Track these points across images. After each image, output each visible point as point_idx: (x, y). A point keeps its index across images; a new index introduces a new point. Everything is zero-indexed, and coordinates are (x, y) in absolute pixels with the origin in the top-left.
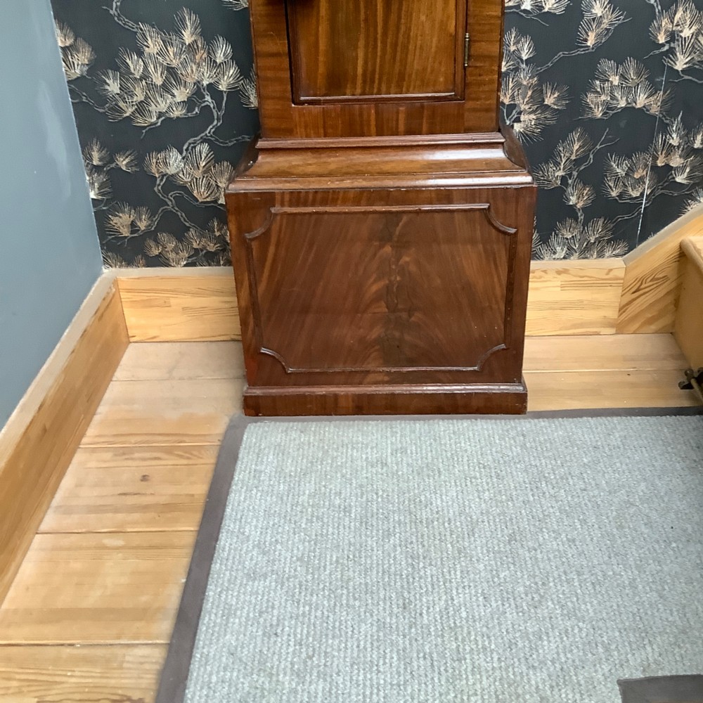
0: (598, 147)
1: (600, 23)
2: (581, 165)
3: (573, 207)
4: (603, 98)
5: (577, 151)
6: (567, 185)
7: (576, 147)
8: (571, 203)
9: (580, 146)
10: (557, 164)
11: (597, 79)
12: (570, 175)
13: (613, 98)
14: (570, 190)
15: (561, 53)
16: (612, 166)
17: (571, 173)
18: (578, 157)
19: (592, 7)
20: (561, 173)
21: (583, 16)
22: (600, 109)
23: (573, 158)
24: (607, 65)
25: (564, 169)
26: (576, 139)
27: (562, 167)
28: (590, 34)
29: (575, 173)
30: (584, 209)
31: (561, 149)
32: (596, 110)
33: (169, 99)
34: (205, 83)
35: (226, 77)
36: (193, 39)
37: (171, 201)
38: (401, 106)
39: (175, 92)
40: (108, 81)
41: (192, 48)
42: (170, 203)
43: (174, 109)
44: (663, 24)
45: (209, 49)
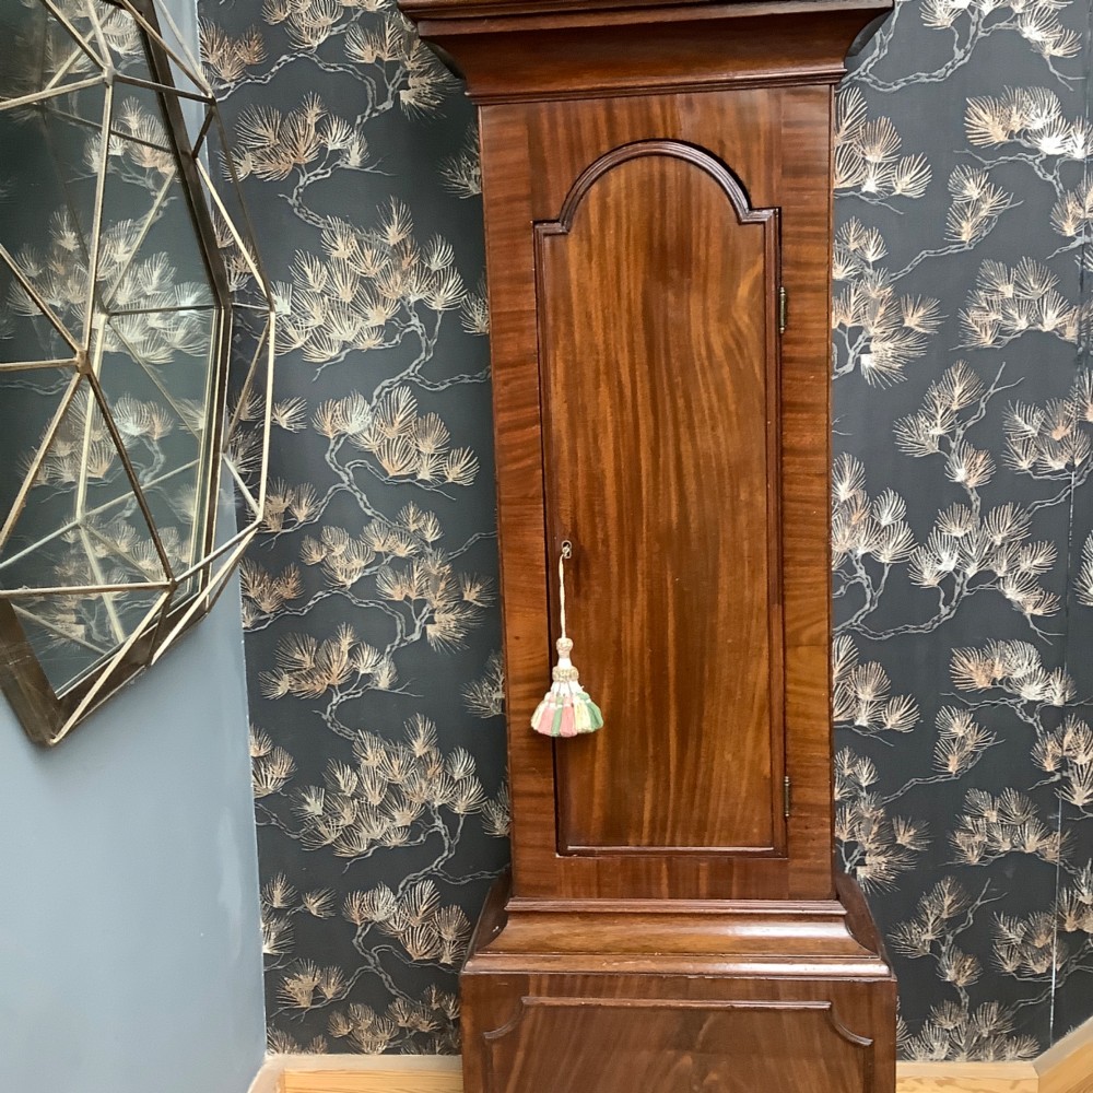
0: (978, 903)
1: (962, 746)
2: (956, 927)
3: (951, 984)
4: (978, 838)
5: (950, 906)
6: (940, 953)
7: (947, 901)
8: (948, 979)
9: (953, 901)
10: (923, 924)
11: (967, 814)
12: (943, 940)
13: (992, 839)
14: (944, 960)
15: (913, 780)
16: (1001, 929)
17: (945, 937)
18: (951, 916)
19: (950, 725)
20: (929, 937)
21: (939, 736)
22: (976, 852)
23: (945, 916)
24: (979, 797)
25: (933, 930)
26: (946, 891)
27: (930, 928)
28: (950, 757)
29: (950, 938)
30: (967, 988)
31: (926, 903)
32: (970, 854)
33: (387, 823)
34: (437, 804)
35: (465, 797)
36: (425, 750)
37: (374, 958)
38: (703, 861)
39: (396, 814)
40: (308, 800)
41: (423, 762)
42: (372, 961)
43: (393, 836)
44: (1049, 747)
45: (445, 762)
